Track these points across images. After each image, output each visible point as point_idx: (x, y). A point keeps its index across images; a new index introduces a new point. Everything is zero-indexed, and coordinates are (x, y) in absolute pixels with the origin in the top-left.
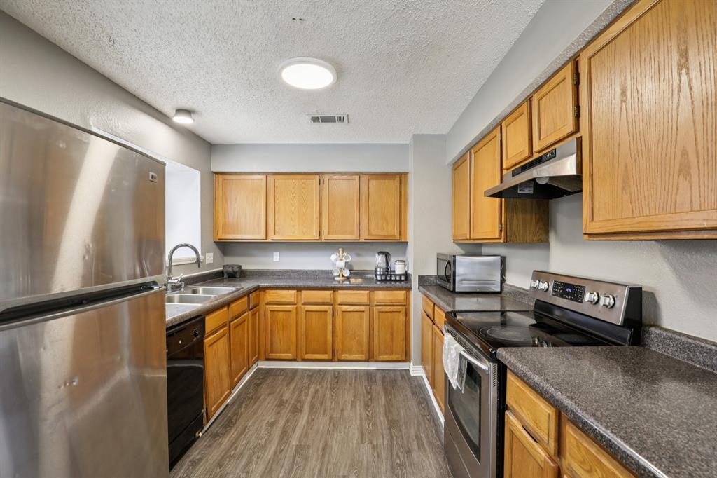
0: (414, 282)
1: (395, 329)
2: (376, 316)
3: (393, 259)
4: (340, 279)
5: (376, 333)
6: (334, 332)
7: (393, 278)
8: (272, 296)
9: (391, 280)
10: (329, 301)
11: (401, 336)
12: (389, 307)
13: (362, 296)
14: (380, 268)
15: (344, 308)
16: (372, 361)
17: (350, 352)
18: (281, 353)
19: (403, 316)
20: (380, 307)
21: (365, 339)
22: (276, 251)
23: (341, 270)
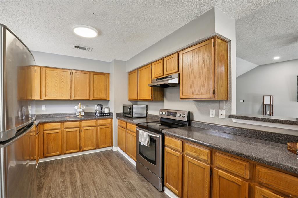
0: (115, 116)
1: (107, 134)
2: (99, 130)
3: (104, 107)
4: (80, 116)
5: (99, 137)
6: (80, 139)
7: (104, 115)
8: (47, 126)
9: (103, 116)
10: (78, 126)
11: (109, 137)
12: (105, 126)
13: (93, 123)
14: (98, 111)
15: (85, 128)
16: (98, 149)
17: (88, 146)
18: (53, 153)
19: (110, 129)
20: (101, 126)
21: (95, 140)
22: (44, 105)
23: (80, 112)
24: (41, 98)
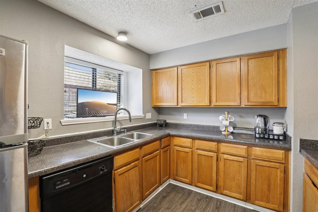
0: (295, 145)
1: (272, 182)
2: (253, 167)
4: (226, 133)
5: (253, 181)
6: (217, 172)
7: (271, 137)
8: (177, 141)
9: (269, 139)
10: (214, 150)
11: (279, 190)
12: (267, 163)
13: (241, 150)
14: (259, 128)
15: (226, 156)
16: (249, 202)
17: (230, 190)
18: (182, 178)
19: (281, 172)
20: (257, 161)
21: (243, 185)
22: (185, 113)
23: (226, 127)
24: (177, 105)
